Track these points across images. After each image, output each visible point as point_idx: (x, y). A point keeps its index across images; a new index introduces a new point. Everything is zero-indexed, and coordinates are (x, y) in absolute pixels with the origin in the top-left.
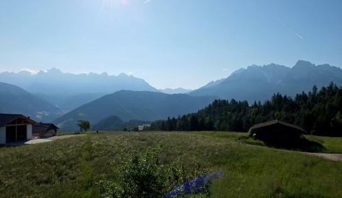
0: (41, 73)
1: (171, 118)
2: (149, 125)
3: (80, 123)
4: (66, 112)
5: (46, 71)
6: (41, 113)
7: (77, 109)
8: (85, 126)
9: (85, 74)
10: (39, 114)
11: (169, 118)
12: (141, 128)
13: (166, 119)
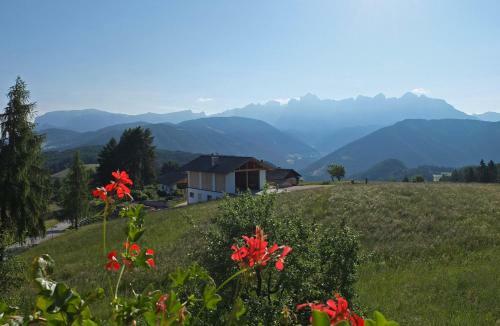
0: (292, 101)
1: (487, 163)
2: (450, 174)
3: (330, 169)
4: (324, 154)
5: (299, 99)
6: (292, 156)
7: (340, 150)
8: (338, 173)
9: (352, 99)
10: (291, 158)
11: (482, 162)
12: (436, 177)
13: (478, 164)
